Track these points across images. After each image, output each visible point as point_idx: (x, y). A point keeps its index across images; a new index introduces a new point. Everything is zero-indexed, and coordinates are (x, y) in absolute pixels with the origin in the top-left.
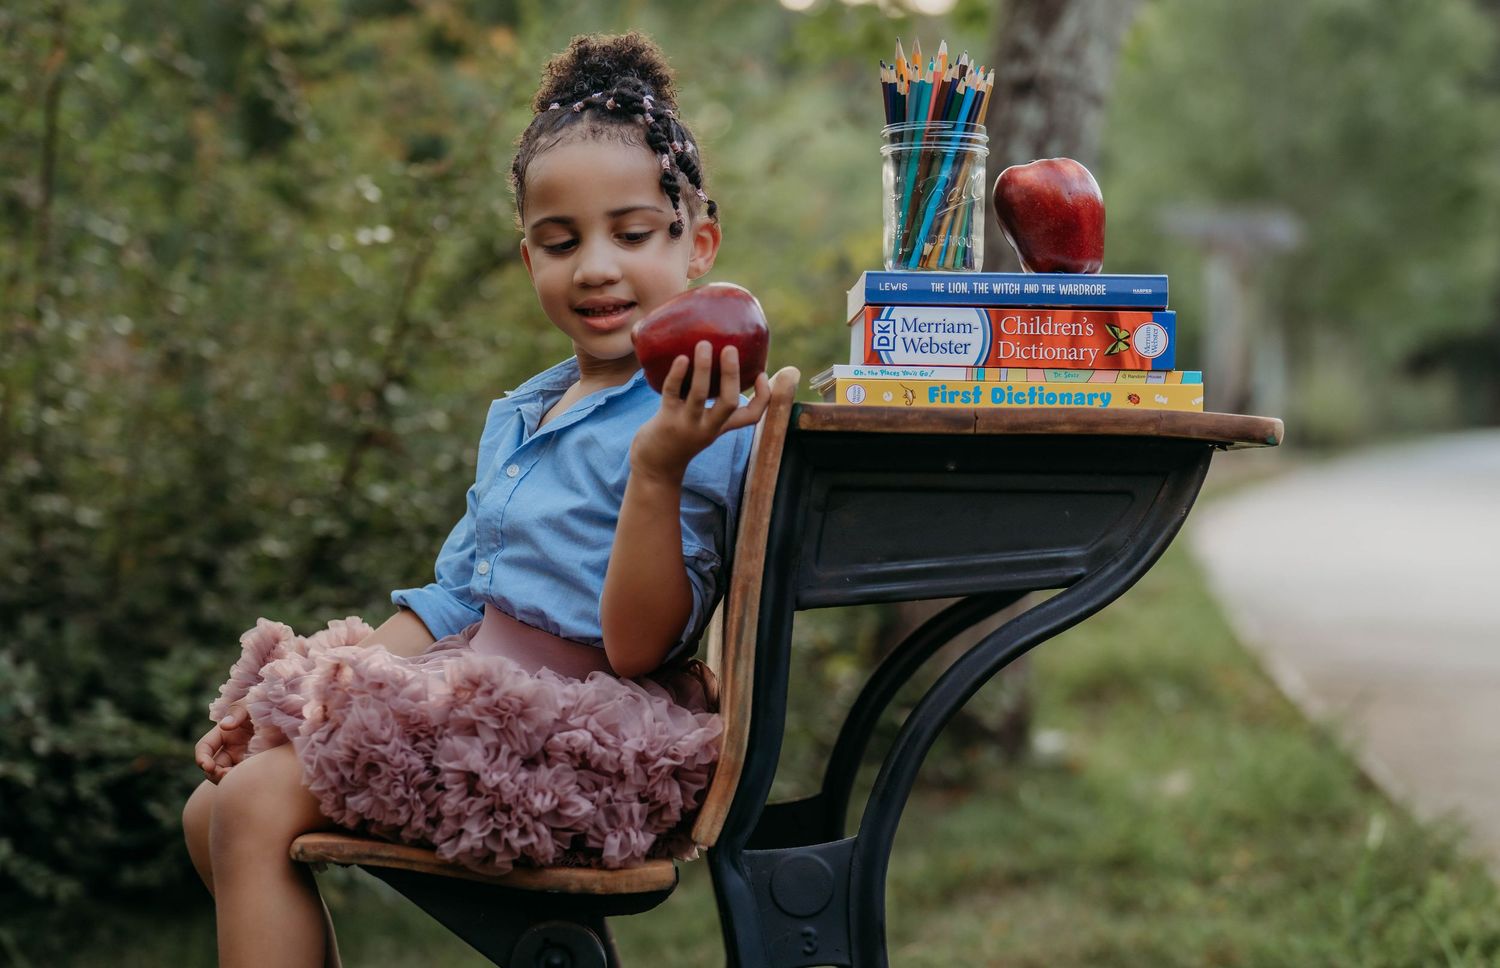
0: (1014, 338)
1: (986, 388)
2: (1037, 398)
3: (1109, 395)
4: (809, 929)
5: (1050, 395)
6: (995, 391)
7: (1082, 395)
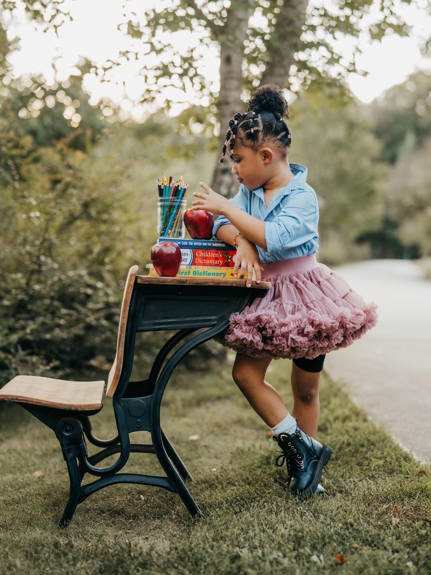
0: (199, 257)
1: (192, 271)
2: (205, 274)
3: (225, 273)
4: (139, 420)
5: (209, 273)
6: (194, 272)
7: (218, 273)
